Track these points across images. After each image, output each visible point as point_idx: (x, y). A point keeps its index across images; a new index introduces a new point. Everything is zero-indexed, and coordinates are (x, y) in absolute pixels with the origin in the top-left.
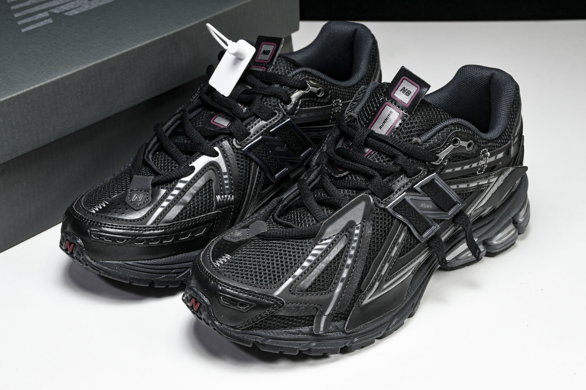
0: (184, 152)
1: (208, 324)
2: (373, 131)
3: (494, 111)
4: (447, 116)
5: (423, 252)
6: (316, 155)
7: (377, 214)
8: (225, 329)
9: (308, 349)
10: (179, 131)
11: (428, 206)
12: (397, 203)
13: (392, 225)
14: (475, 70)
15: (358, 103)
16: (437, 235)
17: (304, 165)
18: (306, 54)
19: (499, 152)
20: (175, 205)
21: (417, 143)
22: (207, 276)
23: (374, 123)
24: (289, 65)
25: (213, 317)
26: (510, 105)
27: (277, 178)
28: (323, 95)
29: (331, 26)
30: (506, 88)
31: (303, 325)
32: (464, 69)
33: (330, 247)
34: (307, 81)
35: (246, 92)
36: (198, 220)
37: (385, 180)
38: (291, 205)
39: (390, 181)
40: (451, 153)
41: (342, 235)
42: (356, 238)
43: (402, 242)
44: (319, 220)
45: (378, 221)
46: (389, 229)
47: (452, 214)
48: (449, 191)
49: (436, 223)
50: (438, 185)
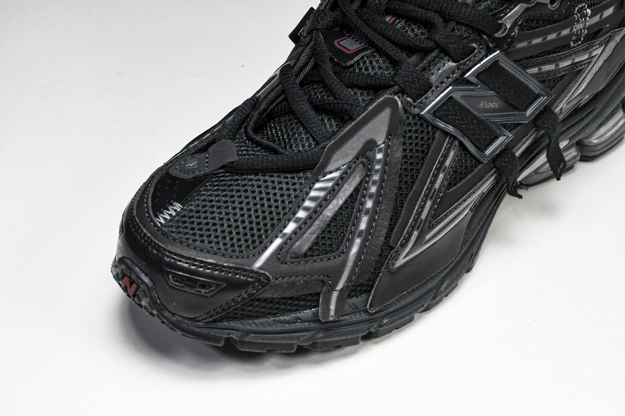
1: (153, 315)
5: (487, 177)
7: (409, 124)
8: (180, 322)
9: (311, 342)
11: (491, 105)
12: (439, 106)
13: (433, 140)
16: (508, 148)
19: (607, 7)
22: (145, 241)
25: (159, 305)
31: (302, 308)
33: (338, 185)
37: (418, 67)
39: (424, 69)
40: (523, 16)
41: (356, 164)
42: (378, 167)
43: (451, 165)
44: (318, 140)
45: (412, 135)
46: (429, 146)
47: (532, 113)
48: (525, 78)
49: (507, 130)
50: (507, 70)
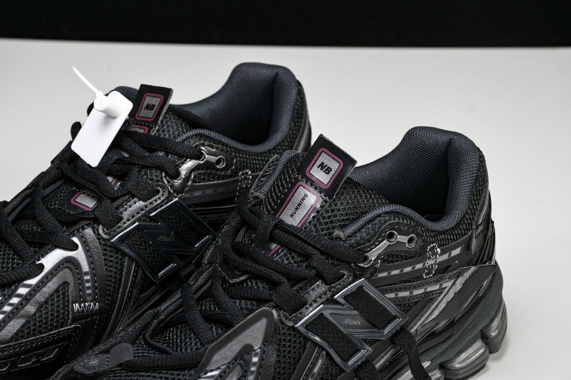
0: (30, 243)
2: (282, 221)
3: (451, 190)
4: (382, 200)
6: (209, 249)
7: (284, 334)
10: (28, 213)
11: (355, 322)
12: (312, 320)
13: (304, 349)
14: (428, 134)
15: (268, 178)
16: (368, 361)
17: (193, 262)
18: (212, 106)
19: (455, 247)
20: (13, 319)
21: (338, 238)
23: (284, 210)
24: (179, 124)
26: (472, 183)
27: (160, 277)
28: (224, 166)
29: (243, 69)
30: (466, 160)
32: (414, 132)
34: (202, 148)
35: (121, 161)
36: (46, 339)
37: (295, 288)
38: (170, 320)
39: (301, 289)
40: (385, 252)
41: (234, 365)
42: (253, 369)
43: (319, 372)
44: (204, 343)
45: (286, 344)
46: (300, 355)
47: (389, 332)
48: (384, 302)
49: (367, 344)
50: (369, 294)
